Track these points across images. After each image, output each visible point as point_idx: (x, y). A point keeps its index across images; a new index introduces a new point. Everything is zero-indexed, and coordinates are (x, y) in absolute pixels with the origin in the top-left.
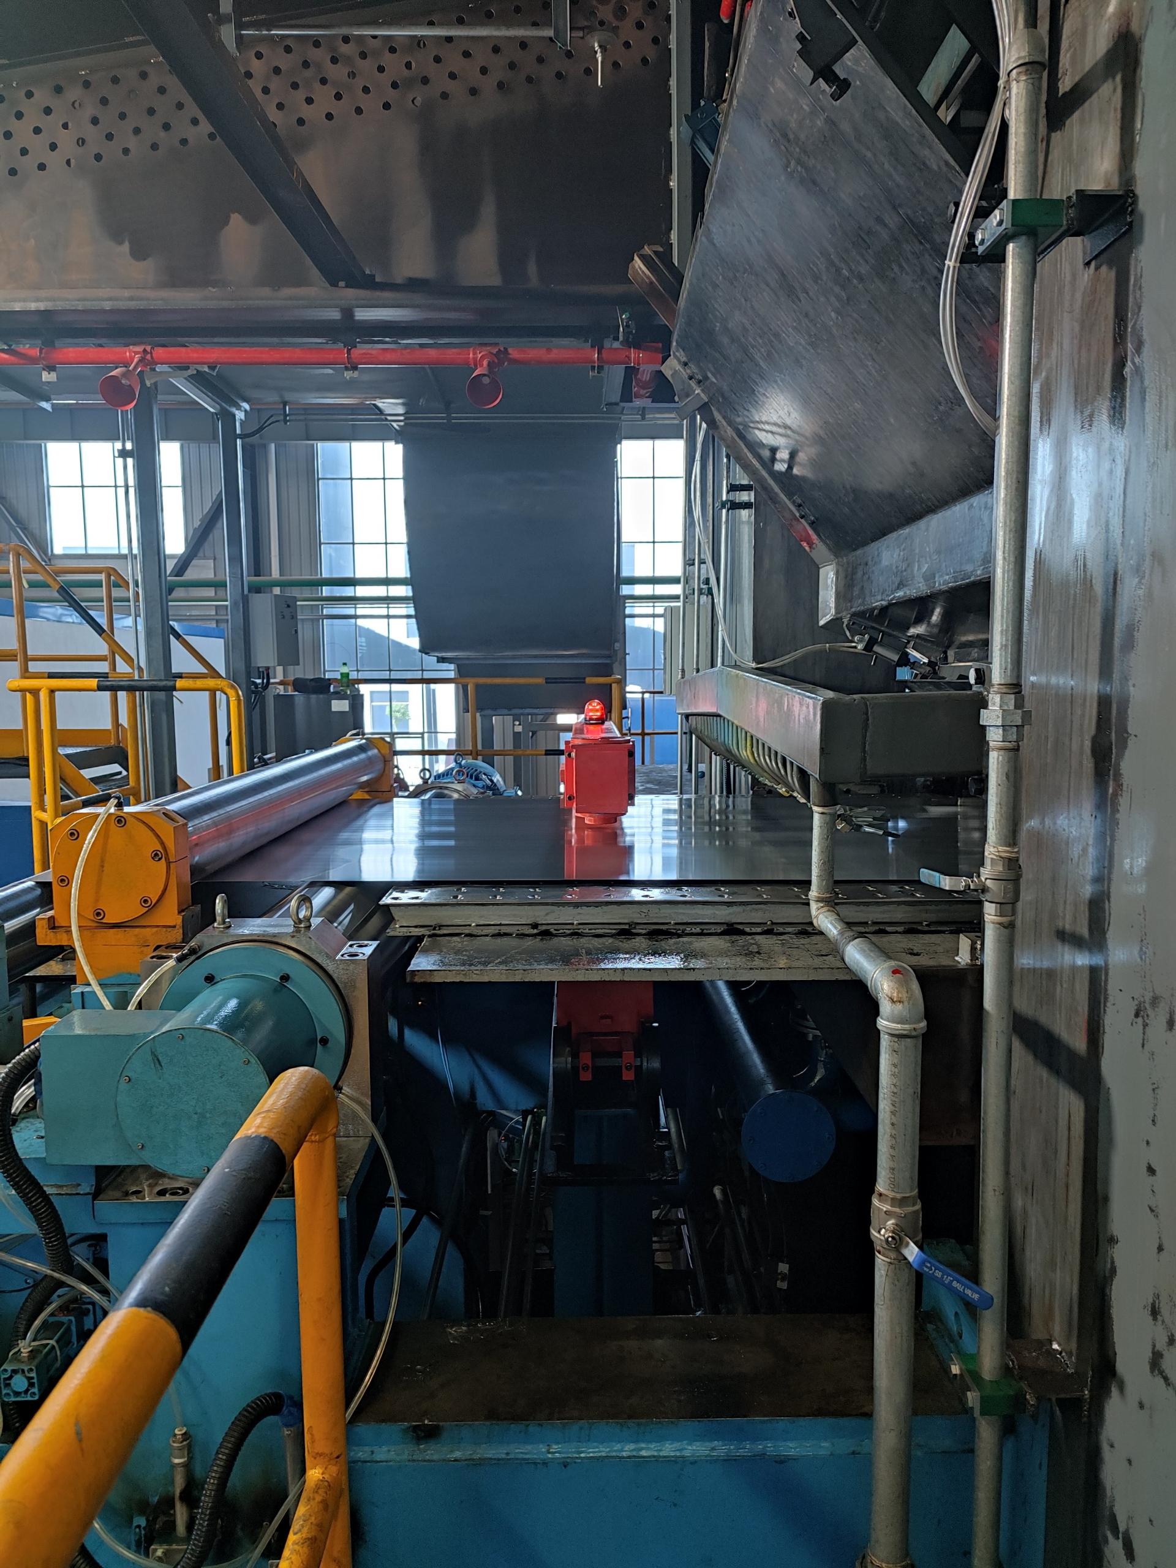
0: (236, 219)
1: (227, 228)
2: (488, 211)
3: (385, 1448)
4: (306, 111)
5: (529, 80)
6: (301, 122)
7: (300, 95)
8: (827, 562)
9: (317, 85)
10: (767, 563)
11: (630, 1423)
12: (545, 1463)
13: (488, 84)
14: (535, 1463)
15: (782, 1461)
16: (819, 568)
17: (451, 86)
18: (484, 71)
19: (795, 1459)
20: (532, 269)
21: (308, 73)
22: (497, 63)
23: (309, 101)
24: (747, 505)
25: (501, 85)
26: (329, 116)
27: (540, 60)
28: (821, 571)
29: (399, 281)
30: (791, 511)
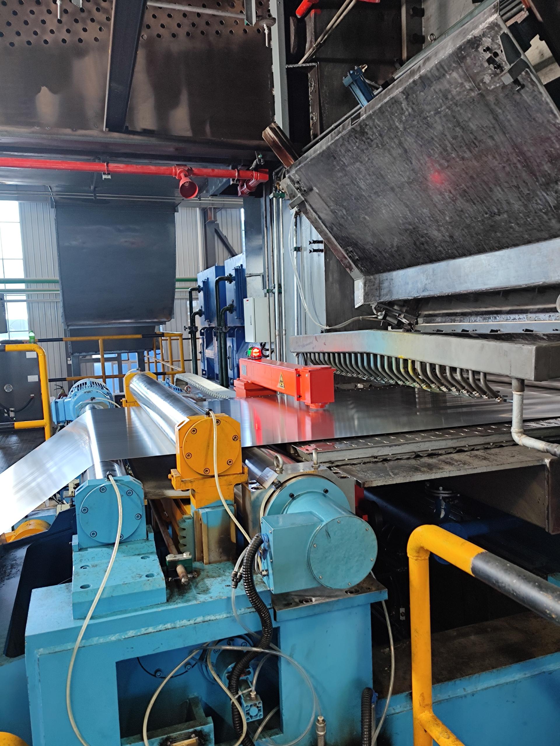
0: (44, 89)
1: (40, 94)
2: (184, 98)
3: (398, 706)
4: (83, 35)
5: (202, 33)
6: (80, 40)
7: (79, 27)
8: (358, 278)
9: (89, 22)
10: (331, 279)
11: (494, 670)
12: (465, 696)
13: (182, 32)
14: (462, 697)
15: (550, 673)
16: (354, 281)
17: (161, 31)
18: (179, 25)
19: (555, 671)
20: (208, 129)
21: (83, 15)
22: (186, 22)
23: (85, 30)
24: (321, 251)
25: (188, 34)
26: (96, 39)
27: (207, 23)
28: (355, 282)
29: (139, 130)
30: (342, 254)
